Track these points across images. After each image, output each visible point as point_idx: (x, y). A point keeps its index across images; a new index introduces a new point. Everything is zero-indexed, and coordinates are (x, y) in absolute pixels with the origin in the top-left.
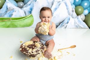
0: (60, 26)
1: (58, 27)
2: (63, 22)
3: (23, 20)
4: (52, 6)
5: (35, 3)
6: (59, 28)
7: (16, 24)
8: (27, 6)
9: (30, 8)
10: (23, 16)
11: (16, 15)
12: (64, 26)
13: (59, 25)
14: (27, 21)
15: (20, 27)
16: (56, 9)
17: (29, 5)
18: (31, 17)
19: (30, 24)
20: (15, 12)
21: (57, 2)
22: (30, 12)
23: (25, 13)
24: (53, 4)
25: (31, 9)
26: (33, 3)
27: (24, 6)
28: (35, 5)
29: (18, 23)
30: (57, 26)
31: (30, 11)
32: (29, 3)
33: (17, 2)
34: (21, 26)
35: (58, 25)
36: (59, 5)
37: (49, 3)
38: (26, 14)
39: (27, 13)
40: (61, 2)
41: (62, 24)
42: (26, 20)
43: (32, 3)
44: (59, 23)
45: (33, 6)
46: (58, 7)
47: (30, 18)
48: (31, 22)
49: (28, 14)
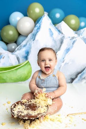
0: (79, 80)
1: (74, 81)
2: (82, 71)
3: (15, 71)
4: (60, 46)
5: (34, 43)
6: (76, 82)
7: (5, 78)
8: (21, 49)
9: (25, 51)
10: (14, 65)
11: (4, 64)
12: (84, 78)
13: (76, 77)
14: (22, 72)
15: (11, 82)
16: (68, 50)
17: (25, 46)
18: (27, 65)
19: (27, 77)
20: (3, 58)
21: (69, 39)
22: (26, 58)
23: (18, 59)
24: (62, 42)
25: (28, 53)
26: (30, 44)
27: (16, 49)
28: (32, 45)
29: (7, 75)
30: (72, 80)
31: (26, 55)
32: (24, 43)
33: (7, 44)
34: (12, 80)
35: (74, 77)
36: (73, 44)
37: (55, 41)
38: (19, 61)
39: (21, 59)
40: (76, 38)
41: (82, 75)
42: (19, 70)
43: (28, 44)
44: (75, 74)
45: (30, 48)
46: (72, 46)
47: (25, 67)
48: (28, 74)
49: (23, 60)
